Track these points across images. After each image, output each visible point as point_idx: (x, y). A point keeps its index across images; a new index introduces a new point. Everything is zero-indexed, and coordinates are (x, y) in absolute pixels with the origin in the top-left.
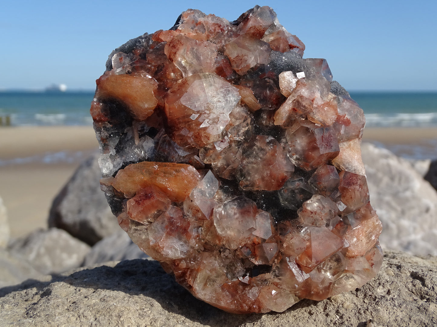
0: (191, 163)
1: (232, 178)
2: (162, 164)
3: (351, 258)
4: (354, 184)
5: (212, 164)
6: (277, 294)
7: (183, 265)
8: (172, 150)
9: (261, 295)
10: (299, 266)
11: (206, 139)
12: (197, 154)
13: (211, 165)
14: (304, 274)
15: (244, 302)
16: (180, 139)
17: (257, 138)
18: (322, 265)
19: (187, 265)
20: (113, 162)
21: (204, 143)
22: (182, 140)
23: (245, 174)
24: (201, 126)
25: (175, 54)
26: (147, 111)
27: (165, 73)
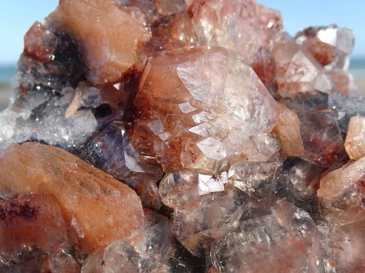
0: (140, 191)
1: (199, 253)
2: (86, 166)
5: (176, 211)
8: (118, 152)
11: (189, 158)
12: (157, 181)
13: (172, 210)
16: (142, 137)
17: (278, 202)
21: (181, 165)
22: (144, 139)
23: (227, 258)
24: (192, 130)
25: (203, 4)
26: (110, 68)
27: (171, 27)
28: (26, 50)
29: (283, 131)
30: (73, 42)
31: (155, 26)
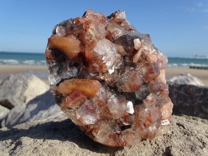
1: (114, 86)
4: (166, 88)
7: (92, 127)
9: (127, 139)
10: (145, 125)
11: (105, 68)
13: (105, 80)
14: (147, 128)
15: (120, 142)
17: (126, 68)
20: (56, 79)
22: (93, 68)
23: (121, 84)
24: (103, 62)
25: (89, 28)
27: (84, 37)
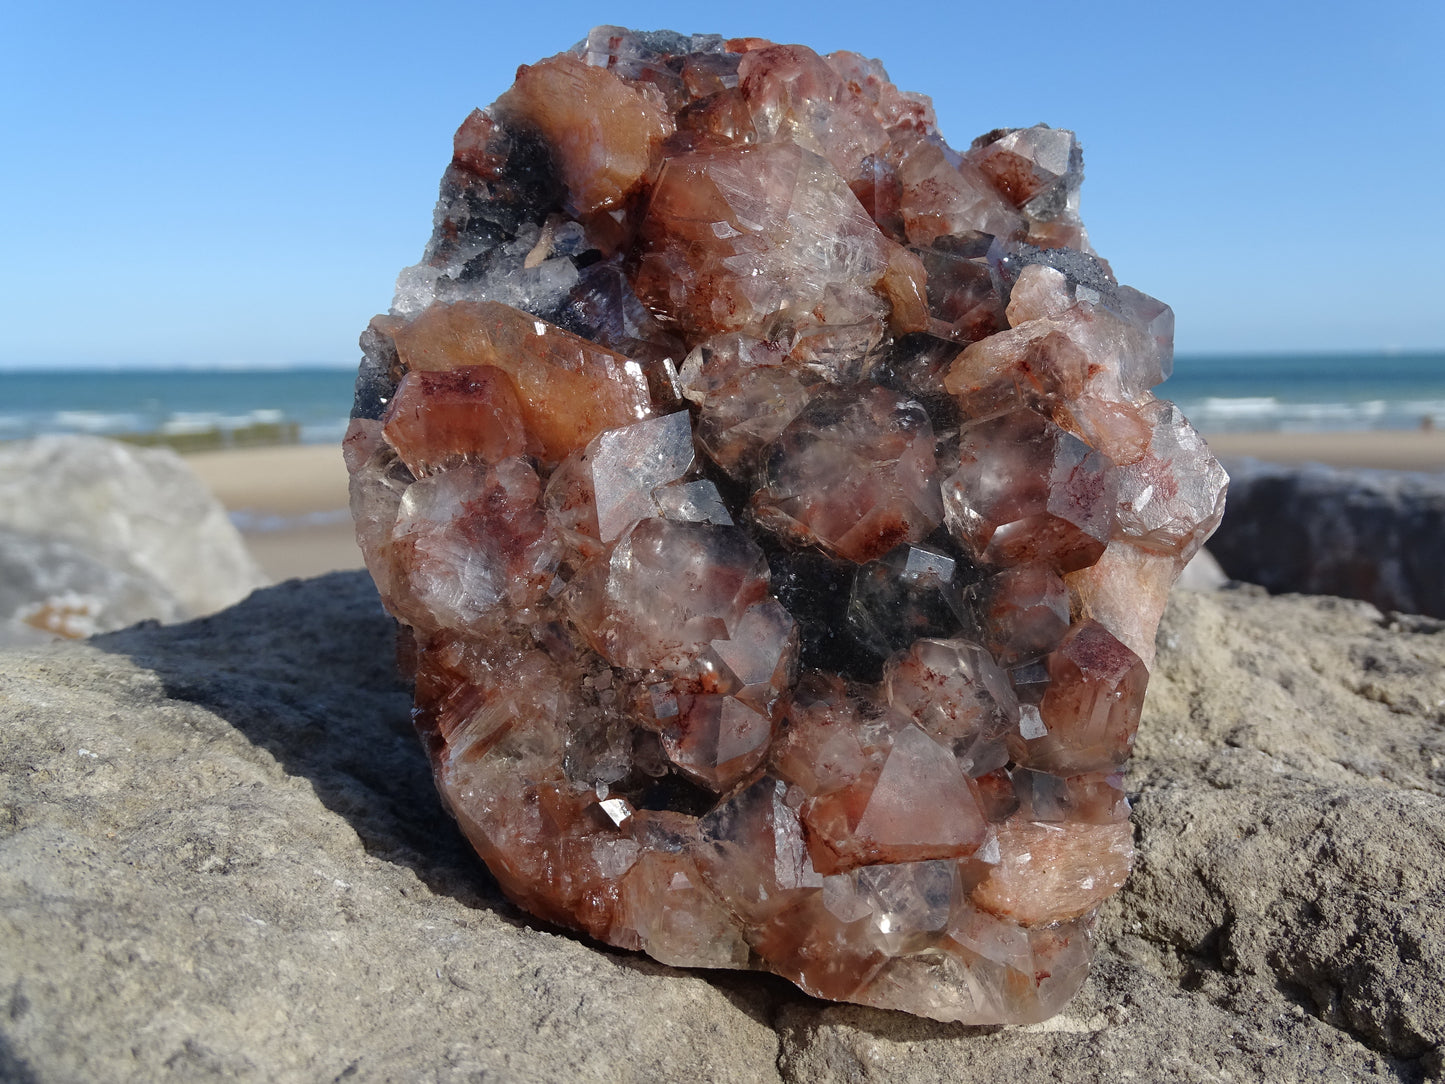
0: (646, 363)
2: (561, 330)
3: (984, 910)
4: (1105, 668)
6: (686, 892)
7: (454, 655)
9: (635, 874)
10: (806, 832)
11: (724, 308)
12: (677, 361)
14: (809, 867)
15: (570, 869)
17: (874, 391)
18: (879, 879)
19: (464, 664)
20: (437, 293)
24: (728, 261)
25: (765, 75)
26: (605, 181)
27: (710, 113)
28: (456, 159)
29: (895, 287)
30: (541, 144)
31: (682, 116)
